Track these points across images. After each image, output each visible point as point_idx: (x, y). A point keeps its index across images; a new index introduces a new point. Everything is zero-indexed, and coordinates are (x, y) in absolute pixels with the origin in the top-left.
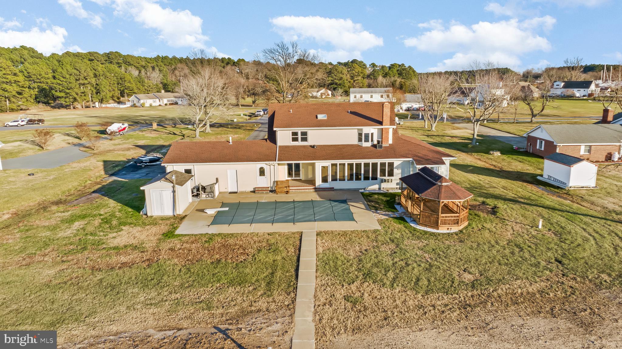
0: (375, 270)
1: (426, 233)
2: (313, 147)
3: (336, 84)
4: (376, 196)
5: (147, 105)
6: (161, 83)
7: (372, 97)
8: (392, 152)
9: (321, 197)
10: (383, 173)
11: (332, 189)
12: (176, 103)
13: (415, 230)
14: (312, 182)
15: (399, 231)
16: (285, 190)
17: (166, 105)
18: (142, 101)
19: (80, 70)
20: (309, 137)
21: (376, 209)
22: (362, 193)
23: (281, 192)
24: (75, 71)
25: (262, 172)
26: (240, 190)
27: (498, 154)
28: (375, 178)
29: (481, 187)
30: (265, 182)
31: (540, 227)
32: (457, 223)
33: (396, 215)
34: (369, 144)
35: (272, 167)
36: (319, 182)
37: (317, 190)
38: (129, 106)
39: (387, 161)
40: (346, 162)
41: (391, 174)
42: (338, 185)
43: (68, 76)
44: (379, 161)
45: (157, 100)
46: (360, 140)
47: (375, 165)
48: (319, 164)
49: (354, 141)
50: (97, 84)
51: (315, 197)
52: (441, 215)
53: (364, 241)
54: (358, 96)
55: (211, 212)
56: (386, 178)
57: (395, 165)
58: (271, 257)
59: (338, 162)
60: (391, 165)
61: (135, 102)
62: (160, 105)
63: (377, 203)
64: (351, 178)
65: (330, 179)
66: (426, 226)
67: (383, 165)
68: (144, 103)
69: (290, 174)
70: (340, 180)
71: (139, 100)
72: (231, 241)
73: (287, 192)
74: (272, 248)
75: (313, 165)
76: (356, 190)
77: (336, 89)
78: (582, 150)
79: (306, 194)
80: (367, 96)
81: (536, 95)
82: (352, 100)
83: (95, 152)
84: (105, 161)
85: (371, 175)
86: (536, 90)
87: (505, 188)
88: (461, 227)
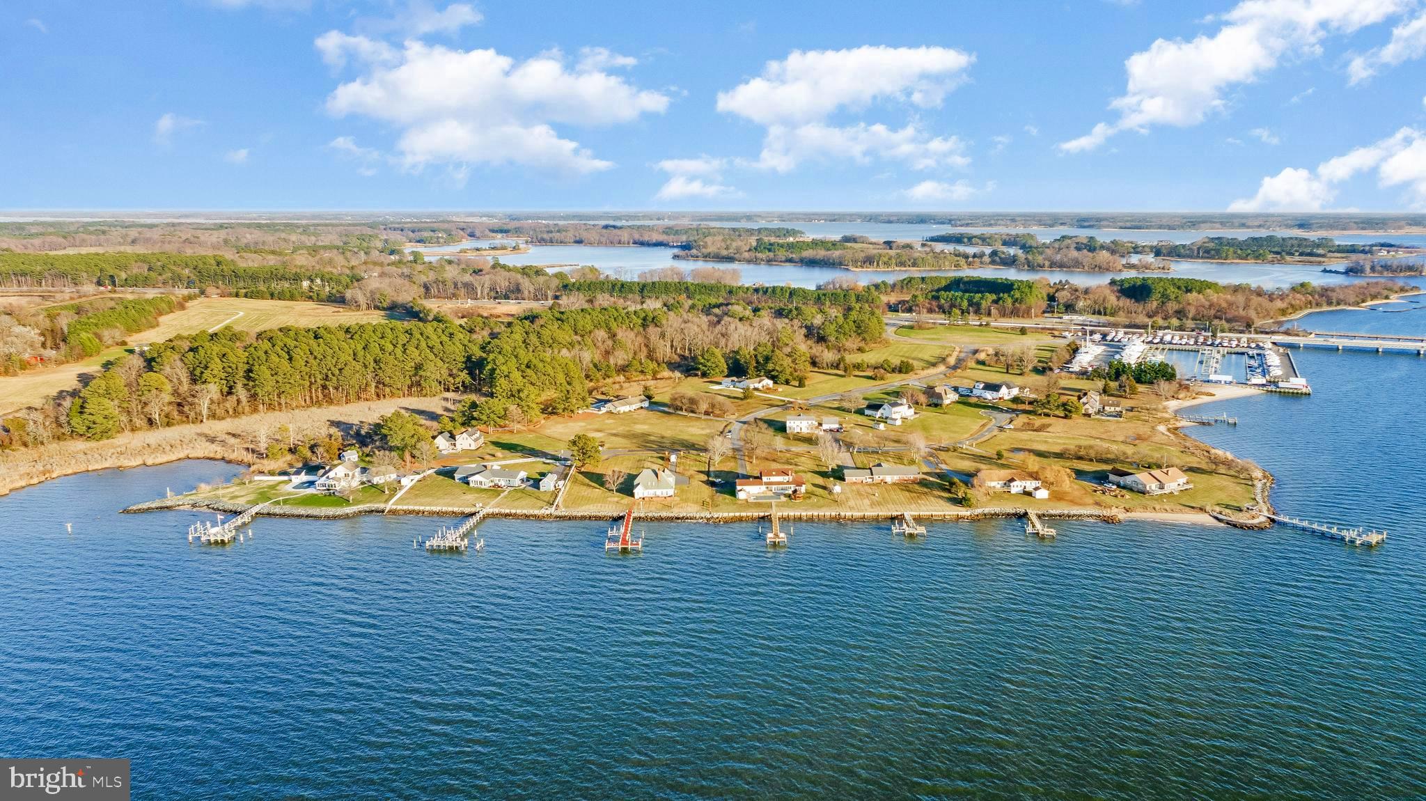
3: (777, 371)
4: (786, 494)
7: (802, 420)
8: (791, 483)
9: (774, 494)
11: (777, 492)
12: (643, 408)
13: (793, 500)
14: (771, 490)
17: (637, 410)
18: (618, 409)
21: (786, 497)
23: (765, 493)
25: (760, 488)
26: (756, 492)
27: (831, 478)
28: (787, 489)
30: (761, 491)
33: (791, 498)
36: (773, 490)
38: (605, 411)
40: (780, 486)
44: (788, 486)
45: (628, 406)
48: (774, 486)
49: (782, 480)
52: (798, 498)
53: (783, 502)
55: (752, 497)
56: (790, 489)
58: (767, 505)
59: (778, 486)
60: (791, 487)
61: (612, 409)
62: (633, 411)
64: (781, 489)
65: (776, 489)
68: (619, 411)
71: (616, 407)
72: (759, 502)
74: (767, 503)
76: (783, 492)
77: (777, 377)
78: (854, 479)
79: (770, 494)
80: (798, 423)
81: (946, 402)
82: (788, 424)
83: (687, 475)
84: (701, 481)
85: (785, 489)
86: (951, 396)
87: (819, 492)
88: (801, 501)
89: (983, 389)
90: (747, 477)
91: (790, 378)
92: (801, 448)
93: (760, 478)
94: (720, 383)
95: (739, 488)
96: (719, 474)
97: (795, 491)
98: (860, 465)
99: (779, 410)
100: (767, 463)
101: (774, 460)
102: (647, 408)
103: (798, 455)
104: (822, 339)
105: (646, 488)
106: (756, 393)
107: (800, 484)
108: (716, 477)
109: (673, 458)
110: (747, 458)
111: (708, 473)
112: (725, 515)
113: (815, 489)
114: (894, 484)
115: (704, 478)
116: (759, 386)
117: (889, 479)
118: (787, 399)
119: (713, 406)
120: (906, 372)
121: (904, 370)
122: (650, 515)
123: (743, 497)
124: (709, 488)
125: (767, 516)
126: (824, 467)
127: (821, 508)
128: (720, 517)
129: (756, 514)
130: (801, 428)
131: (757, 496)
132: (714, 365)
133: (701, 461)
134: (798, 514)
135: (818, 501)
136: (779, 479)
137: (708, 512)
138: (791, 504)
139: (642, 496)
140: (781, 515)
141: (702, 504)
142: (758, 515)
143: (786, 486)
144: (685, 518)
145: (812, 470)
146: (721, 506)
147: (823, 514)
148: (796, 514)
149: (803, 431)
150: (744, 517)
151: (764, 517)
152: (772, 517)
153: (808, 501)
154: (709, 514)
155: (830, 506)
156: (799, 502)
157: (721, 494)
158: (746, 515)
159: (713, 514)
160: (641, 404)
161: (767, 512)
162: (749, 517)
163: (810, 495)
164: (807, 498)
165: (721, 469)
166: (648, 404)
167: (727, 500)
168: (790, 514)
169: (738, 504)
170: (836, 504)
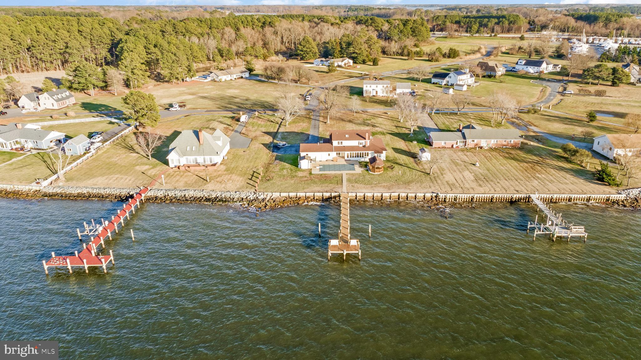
0: (358, 181)
1: (372, 174)
2: (344, 147)
3: (357, 53)
4: (362, 163)
5: (223, 80)
6: (216, 48)
7: (377, 86)
8: (369, 149)
10: (365, 156)
11: (350, 160)
12: (242, 77)
13: (369, 173)
14: (343, 157)
15: (366, 173)
17: (235, 79)
18: (220, 78)
20: (343, 143)
21: (362, 167)
22: (359, 162)
23: (335, 161)
25: (329, 155)
26: (323, 160)
27: (415, 142)
28: (363, 157)
29: (396, 159)
30: (330, 158)
31: (400, 173)
32: (380, 171)
33: (366, 169)
34: (361, 146)
35: (332, 153)
36: (346, 158)
37: (345, 160)
38: (210, 80)
39: (366, 152)
40: (354, 152)
41: (368, 156)
42: (352, 159)
44: (364, 152)
45: (229, 75)
46: (359, 144)
48: (346, 153)
49: (357, 145)
51: (345, 163)
52: (376, 169)
53: (357, 175)
54: (368, 86)
55: (318, 168)
56: (366, 157)
58: (336, 179)
59: (352, 152)
60: (368, 153)
61: (215, 78)
62: (231, 80)
63: (362, 165)
64: (356, 157)
65: (349, 157)
66: (372, 172)
68: (221, 79)
69: (337, 155)
71: (218, 76)
72: (326, 175)
73: (337, 161)
74: (336, 177)
75: (344, 153)
76: (357, 161)
77: (356, 58)
78: (442, 143)
79: (342, 162)
80: (374, 87)
81: (498, 74)
82: (365, 89)
83: (250, 137)
84: (263, 144)
85: (361, 156)
86: (501, 69)
87: (403, 160)
88: (381, 173)
89: (525, 64)
90: (316, 139)
91: (367, 59)
92: (379, 109)
93: (329, 141)
94: (313, 63)
95: (303, 154)
96: (286, 136)
97: (373, 160)
98: (443, 127)
99: (357, 79)
100: (342, 124)
101: (350, 121)
102: (246, 78)
103: (374, 116)
104: (388, 39)
105: (184, 153)
106: (338, 69)
107: (379, 152)
108: (283, 139)
109: (243, 118)
110: (321, 119)
111: (274, 135)
112: (276, 195)
113: (397, 155)
114: (491, 149)
115: (268, 139)
116: (342, 64)
117: (483, 143)
118: (363, 73)
119: (300, 75)
120: (454, 57)
122: (171, 194)
123: (307, 168)
124: (269, 153)
125: (335, 197)
126: (405, 129)
127: (409, 185)
128: (267, 199)
129: (321, 194)
130: (377, 92)
131: (324, 166)
132: (308, 50)
133: (272, 122)
134: (378, 195)
135: (404, 173)
136: (354, 143)
137: (254, 191)
138: (368, 177)
139: (178, 164)
140: (353, 196)
141: (250, 178)
142: (323, 195)
143: (362, 152)
144: (218, 200)
145: (391, 132)
146: (274, 182)
147: (413, 195)
148: (375, 195)
149: (378, 94)
150: (302, 198)
151: (330, 198)
152: (341, 198)
153: (391, 175)
154: (255, 193)
155: (422, 182)
156: (379, 175)
157: (281, 162)
158: (304, 196)
159: (260, 194)
160: (241, 75)
161: (335, 190)
162: (309, 199)
163: (392, 164)
164: (389, 169)
165: (290, 131)
166: (247, 75)
167: (284, 171)
168: (366, 194)
169: (298, 178)
170: (429, 179)
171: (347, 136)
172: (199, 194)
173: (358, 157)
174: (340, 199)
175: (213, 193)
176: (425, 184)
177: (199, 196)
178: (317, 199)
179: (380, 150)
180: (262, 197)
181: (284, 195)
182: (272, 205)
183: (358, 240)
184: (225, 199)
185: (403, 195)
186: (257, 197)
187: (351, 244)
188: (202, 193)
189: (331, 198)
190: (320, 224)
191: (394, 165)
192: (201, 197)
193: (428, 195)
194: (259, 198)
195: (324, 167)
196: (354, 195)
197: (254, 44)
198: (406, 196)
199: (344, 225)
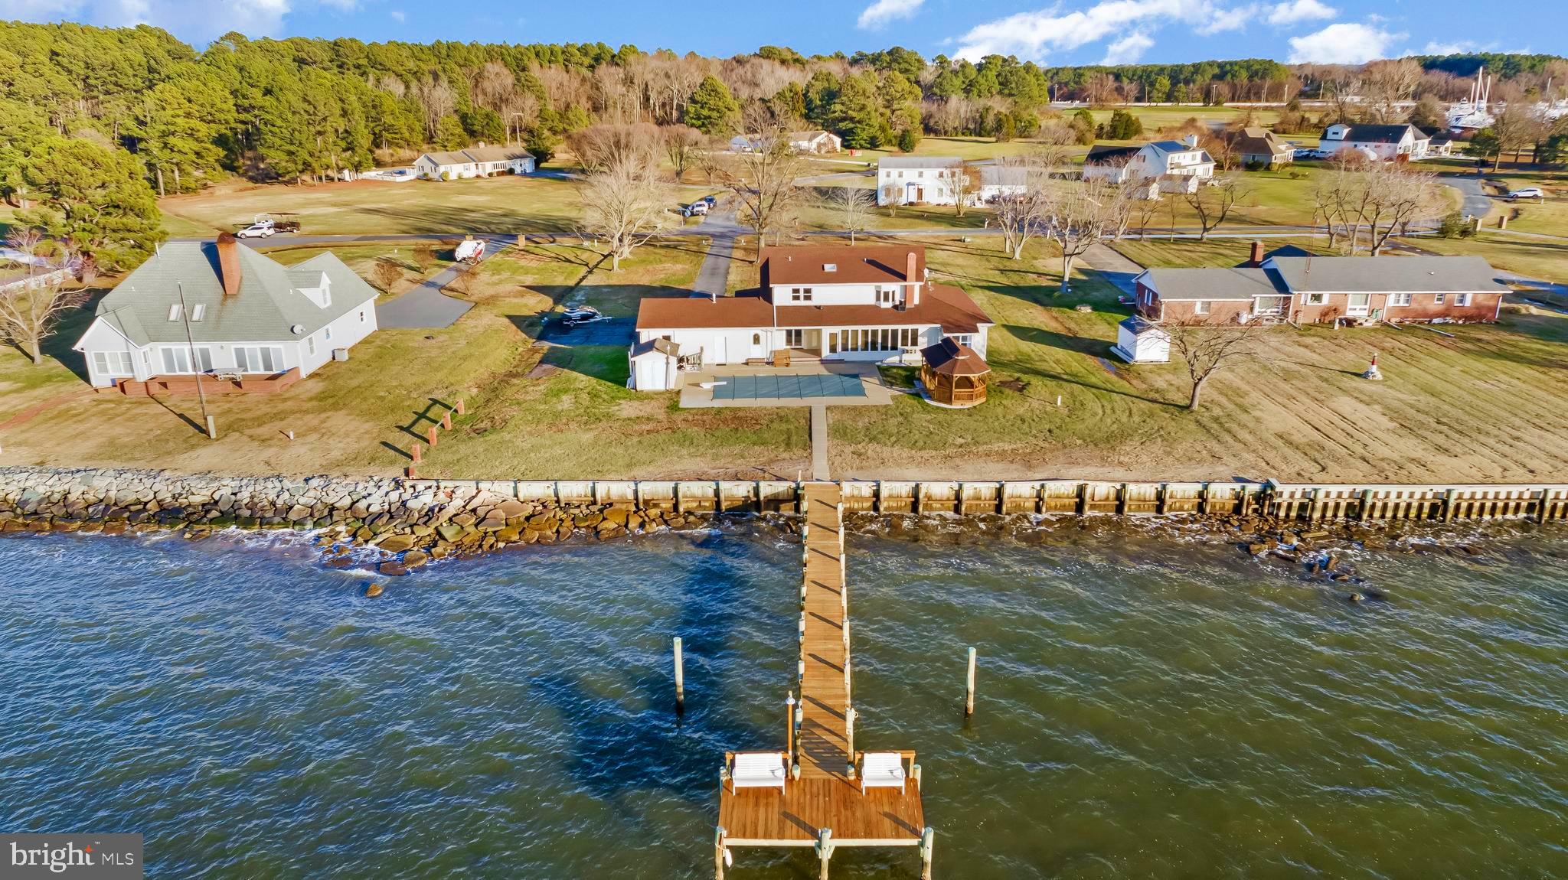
0: (880, 436)
1: (938, 408)
2: (819, 308)
3: (852, 119)
4: (895, 370)
5: (453, 176)
7: (921, 175)
8: (918, 315)
9: (829, 370)
10: (905, 343)
11: (841, 361)
12: (511, 172)
13: (928, 405)
14: (816, 352)
15: (912, 406)
16: (785, 361)
17: (490, 175)
18: (442, 169)
19: (316, 104)
20: (814, 294)
21: (892, 384)
22: (878, 367)
23: (780, 365)
24: (306, 106)
25: (756, 339)
26: (730, 361)
27: (1085, 310)
28: (894, 348)
29: (1029, 359)
30: (759, 352)
31: (1059, 403)
32: (971, 398)
33: (913, 391)
34: (888, 305)
35: (769, 334)
36: (826, 352)
37: (823, 362)
38: (413, 177)
39: (910, 327)
40: (860, 328)
41: (915, 343)
42: (850, 356)
43: (290, 115)
44: (900, 328)
45: (473, 165)
46: (878, 299)
47: (895, 333)
48: (827, 331)
49: (871, 300)
50: (346, 131)
51: (822, 371)
52: (955, 390)
53: (874, 414)
54: (894, 173)
55: (707, 386)
56: (909, 348)
57: (919, 333)
58: (784, 427)
59: (850, 328)
60: (915, 333)
61: (427, 170)
62: (478, 177)
63: (895, 378)
64: (865, 348)
65: (839, 348)
66: (940, 401)
67: (905, 332)
68: (446, 173)
69: (789, 342)
70: (852, 350)
71: (436, 165)
72: (741, 414)
73: (787, 365)
74: (783, 420)
75: (819, 332)
76: (871, 363)
77: (851, 131)
78: (1197, 308)
79: (810, 367)
80: (911, 175)
81: (1277, 159)
82: (882, 181)
83: (473, 298)
84: (509, 317)
85: (890, 344)
86: (1283, 147)
87: (1057, 362)
88: (976, 403)
89: (1349, 138)
91: (880, 136)
92: (932, 232)
95: (646, 335)
96: (605, 295)
97: (941, 354)
99: (857, 176)
102: (524, 174)
105: (154, 331)
107: (963, 326)
109: (467, 248)
110: (738, 254)
111: (562, 293)
112: (494, 492)
113: (1026, 347)
114: (1390, 328)
115: (534, 305)
116: (811, 145)
117: (1357, 306)
120: (1126, 137)
121: (1121, 132)
123: (660, 386)
124: (525, 342)
125: (775, 502)
126: (1035, 276)
127: (1113, 448)
128: (451, 510)
129: (706, 489)
130: (920, 191)
131: (733, 380)
132: (715, 114)
133: (568, 261)
134: (978, 489)
135: (1075, 407)
136: (861, 294)
137: (399, 473)
138: (921, 418)
139: (123, 374)
140: (861, 499)
141: (406, 424)
142: (717, 493)
143: (890, 327)
144: (214, 514)
145: (985, 284)
146: (508, 437)
147: (1150, 491)
148: (968, 491)
149: (925, 199)
150: (617, 506)
151: (753, 505)
152: (805, 506)
153: (1021, 411)
154: (398, 484)
155: (1169, 441)
156: (970, 413)
157: (559, 370)
158: (630, 496)
159: (420, 487)
160: (508, 164)
161: (776, 469)
162: (654, 512)
163: (1017, 375)
164: (1007, 391)
165: (623, 283)
166: (528, 165)
167: (564, 397)
168: (924, 489)
169: (617, 425)
170: (1192, 426)
171: (829, 268)
172: (137, 486)
173: (874, 347)
174: (797, 509)
175: (196, 484)
176: (1185, 445)
177: (131, 498)
178: (689, 513)
179: (964, 321)
180: (427, 499)
181: (534, 490)
182: (467, 541)
183: (911, 755)
184: (247, 513)
185: (1101, 490)
186: (404, 503)
187: (866, 783)
188: (148, 483)
189: (757, 505)
190: (678, 642)
191: (1025, 378)
192: (138, 502)
193: (1222, 492)
194: (410, 504)
195: (733, 385)
196: (866, 489)
197: (568, 106)
198: (1112, 495)
199: (818, 647)
